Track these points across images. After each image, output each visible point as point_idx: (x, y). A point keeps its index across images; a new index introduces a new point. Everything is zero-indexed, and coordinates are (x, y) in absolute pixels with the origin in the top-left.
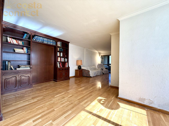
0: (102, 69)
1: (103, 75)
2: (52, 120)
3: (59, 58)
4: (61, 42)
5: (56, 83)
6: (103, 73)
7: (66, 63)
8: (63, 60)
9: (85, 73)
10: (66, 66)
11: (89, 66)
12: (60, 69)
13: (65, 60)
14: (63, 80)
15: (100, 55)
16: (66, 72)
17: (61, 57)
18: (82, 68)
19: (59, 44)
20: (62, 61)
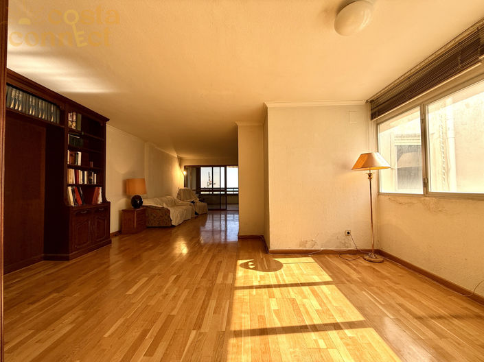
0: (193, 202)
1: (196, 217)
2: (194, 329)
3: (72, 172)
4: (80, 116)
5: (67, 263)
6: (196, 213)
7: (97, 188)
8: (83, 178)
9: (154, 217)
10: (97, 200)
11: (158, 197)
12: (78, 212)
13: (89, 180)
14: (91, 250)
15: (180, 165)
16: (100, 221)
17: (76, 168)
18: (146, 203)
19: (73, 121)
20: (81, 182)
